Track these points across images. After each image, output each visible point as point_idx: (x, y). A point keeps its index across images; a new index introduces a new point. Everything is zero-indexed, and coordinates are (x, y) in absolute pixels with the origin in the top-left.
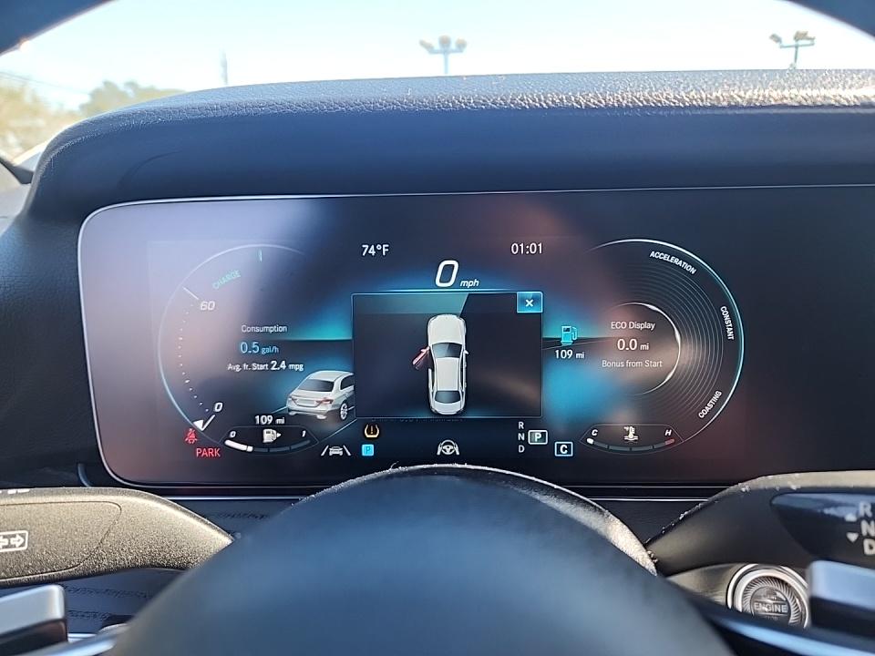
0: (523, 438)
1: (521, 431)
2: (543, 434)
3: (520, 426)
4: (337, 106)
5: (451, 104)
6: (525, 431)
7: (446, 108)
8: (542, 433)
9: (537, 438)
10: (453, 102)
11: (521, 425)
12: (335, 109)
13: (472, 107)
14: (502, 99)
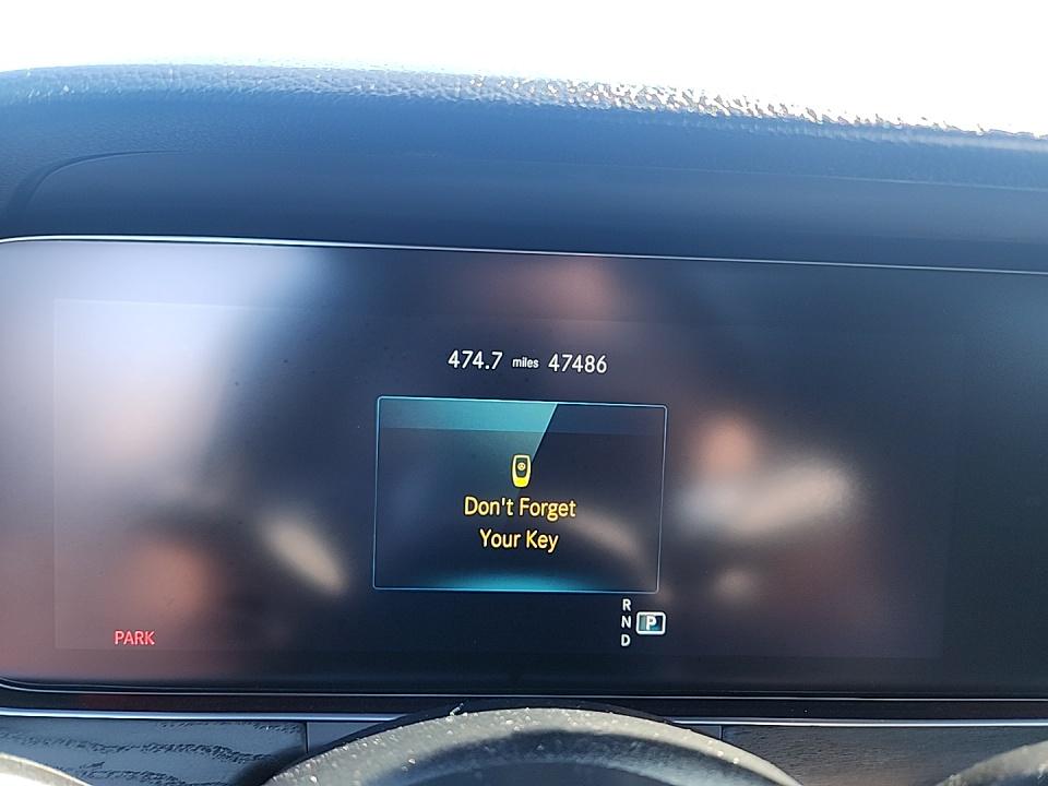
0: (629, 625)
1: (627, 614)
2: (659, 619)
3: (624, 605)
4: (394, 86)
5: (596, 98)
6: (632, 614)
7: (587, 103)
8: (656, 617)
9: (649, 624)
10: (600, 95)
11: (627, 604)
12: (390, 91)
13: (633, 106)
14: (684, 95)
